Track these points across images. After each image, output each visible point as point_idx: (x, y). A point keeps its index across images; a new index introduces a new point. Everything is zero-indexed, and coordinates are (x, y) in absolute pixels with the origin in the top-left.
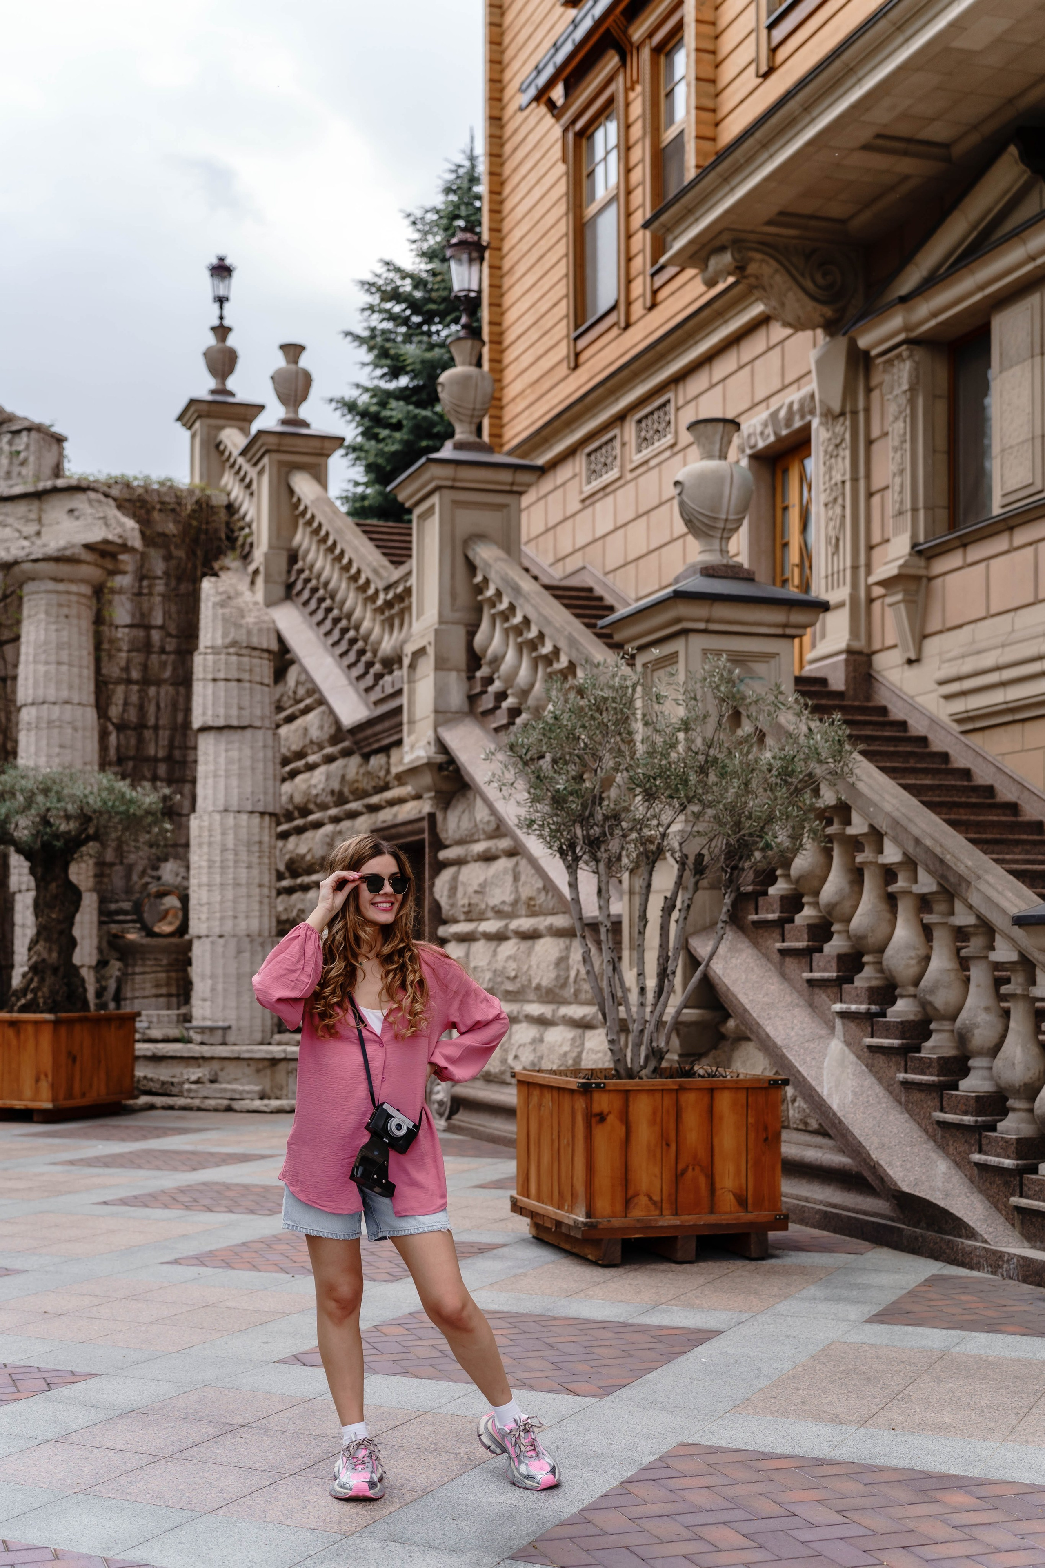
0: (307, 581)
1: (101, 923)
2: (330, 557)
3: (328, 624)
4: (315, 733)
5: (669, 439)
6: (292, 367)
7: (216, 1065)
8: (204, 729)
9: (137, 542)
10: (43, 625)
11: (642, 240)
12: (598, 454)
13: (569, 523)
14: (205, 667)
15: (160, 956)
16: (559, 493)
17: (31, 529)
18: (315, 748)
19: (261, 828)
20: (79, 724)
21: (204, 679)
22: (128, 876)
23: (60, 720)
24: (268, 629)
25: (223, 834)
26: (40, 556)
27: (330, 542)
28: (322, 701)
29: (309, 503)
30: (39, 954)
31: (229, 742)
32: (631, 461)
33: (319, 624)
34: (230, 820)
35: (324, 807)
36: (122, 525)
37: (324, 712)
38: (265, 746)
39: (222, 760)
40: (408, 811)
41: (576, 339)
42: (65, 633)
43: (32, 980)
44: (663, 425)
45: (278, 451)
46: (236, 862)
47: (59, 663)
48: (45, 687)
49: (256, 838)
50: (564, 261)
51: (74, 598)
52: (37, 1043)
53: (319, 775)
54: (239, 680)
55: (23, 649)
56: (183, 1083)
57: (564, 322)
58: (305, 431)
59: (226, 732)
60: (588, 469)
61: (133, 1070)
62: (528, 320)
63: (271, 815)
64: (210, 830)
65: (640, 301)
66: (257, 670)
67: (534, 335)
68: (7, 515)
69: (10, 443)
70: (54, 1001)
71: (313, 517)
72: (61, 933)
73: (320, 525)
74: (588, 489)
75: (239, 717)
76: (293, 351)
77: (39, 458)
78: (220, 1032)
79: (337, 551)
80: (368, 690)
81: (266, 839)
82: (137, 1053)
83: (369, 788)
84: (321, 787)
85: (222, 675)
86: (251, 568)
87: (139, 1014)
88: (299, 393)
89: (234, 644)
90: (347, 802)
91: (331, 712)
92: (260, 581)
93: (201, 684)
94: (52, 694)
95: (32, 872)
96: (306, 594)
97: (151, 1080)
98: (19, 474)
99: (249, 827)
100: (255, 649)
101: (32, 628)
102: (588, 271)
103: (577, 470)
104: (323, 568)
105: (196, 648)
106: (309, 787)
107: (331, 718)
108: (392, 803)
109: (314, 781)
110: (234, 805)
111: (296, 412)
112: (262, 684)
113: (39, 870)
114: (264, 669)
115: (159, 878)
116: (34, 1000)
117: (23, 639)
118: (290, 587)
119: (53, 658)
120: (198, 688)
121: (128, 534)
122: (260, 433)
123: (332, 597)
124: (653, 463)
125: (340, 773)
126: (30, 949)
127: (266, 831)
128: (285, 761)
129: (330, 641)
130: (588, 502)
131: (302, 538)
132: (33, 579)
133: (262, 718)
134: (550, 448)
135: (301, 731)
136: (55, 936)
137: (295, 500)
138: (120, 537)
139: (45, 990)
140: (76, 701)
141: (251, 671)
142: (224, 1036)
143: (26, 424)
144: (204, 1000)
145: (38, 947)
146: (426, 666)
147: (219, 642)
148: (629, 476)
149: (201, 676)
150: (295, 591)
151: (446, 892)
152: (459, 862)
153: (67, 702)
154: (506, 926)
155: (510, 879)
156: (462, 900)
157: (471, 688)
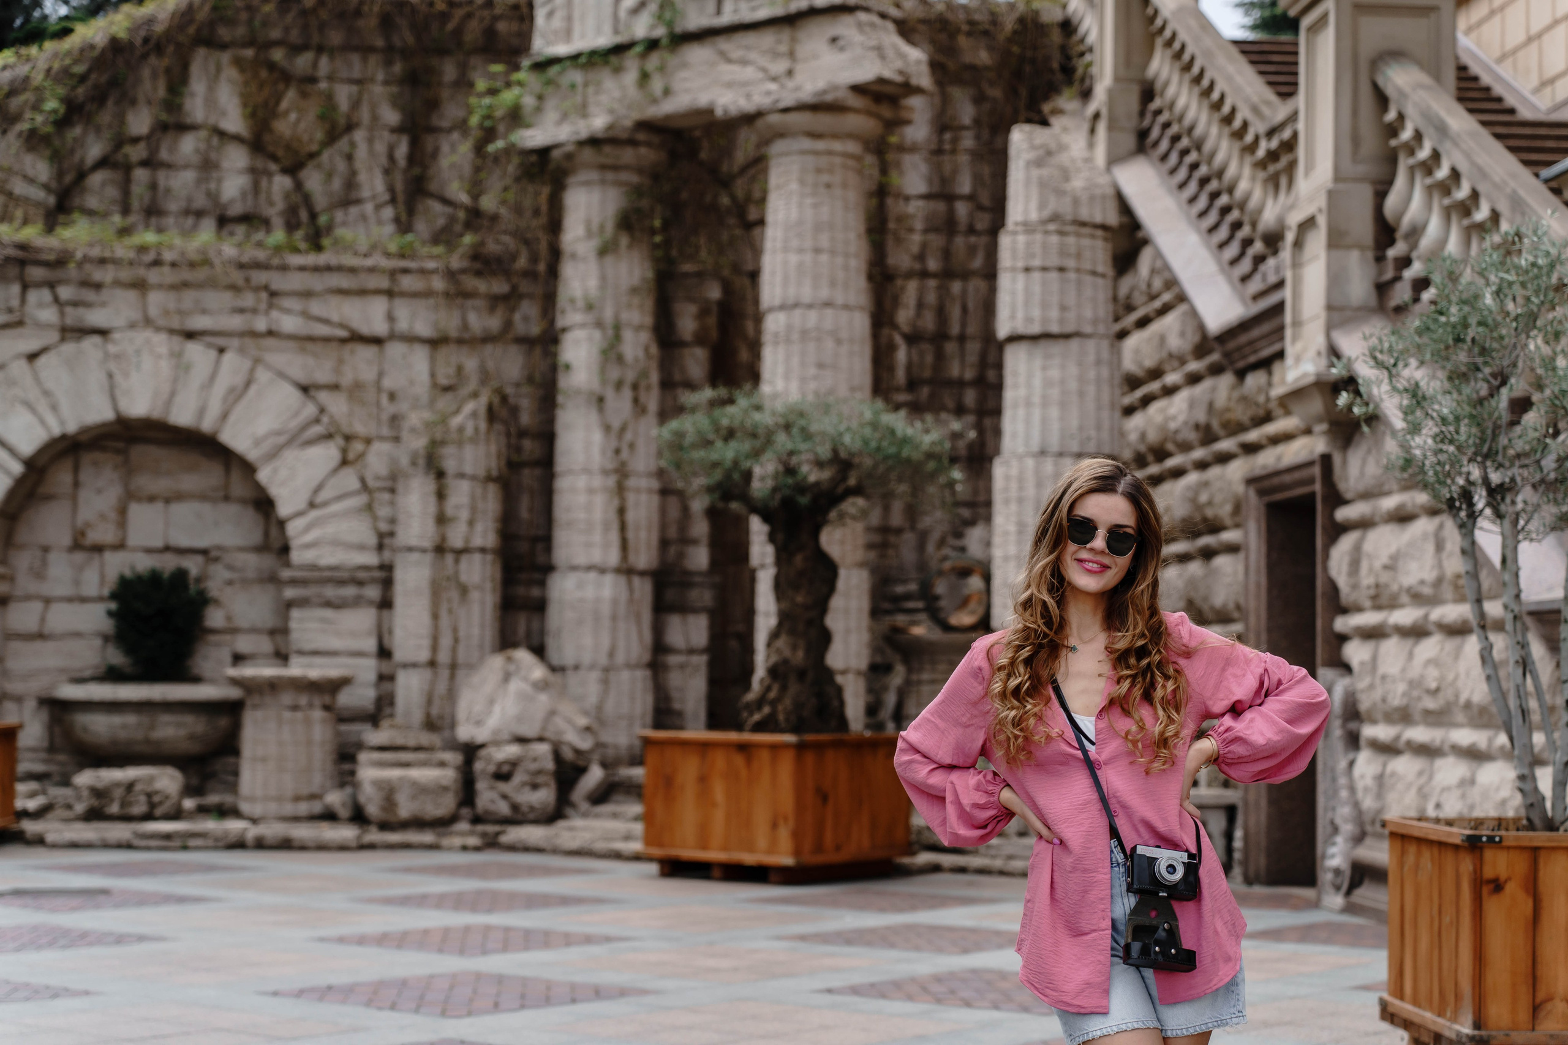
0: (1166, 126)
1: (875, 613)
2: (1196, 91)
3: (1193, 186)
4: (1174, 343)
8: (1013, 339)
9: (925, 81)
10: (796, 199)
14: (1015, 251)
17: (780, 67)
18: (1175, 364)
20: (844, 335)
21: (1013, 269)
22: (921, 546)
23: (818, 329)
24: (1104, 196)
25: (1038, 485)
26: (791, 104)
27: (1196, 70)
28: (1181, 299)
29: (1169, 15)
30: (778, 651)
31: (1045, 356)
33: (1181, 186)
34: (1048, 463)
35: (1186, 447)
36: (902, 56)
37: (1183, 314)
38: (1098, 362)
39: (1037, 382)
40: (1295, 452)
42: (825, 209)
43: (772, 686)
47: (817, 251)
48: (798, 285)
51: (837, 161)
52: (774, 776)
53: (1179, 402)
54: (1061, 269)
55: (770, 232)
59: (1042, 343)
61: (908, 816)
64: (1019, 481)
66: (1087, 254)
70: (798, 717)
71: (1174, 35)
72: (810, 623)
73: (1183, 46)
75: (1061, 321)
79: (1206, 82)
80: (1244, 279)
83: (1244, 419)
85: (1037, 262)
86: (1091, 110)
89: (1054, 218)
90: (1216, 439)
91: (1194, 313)
92: (1102, 128)
94: (806, 294)
96: (1164, 145)
100: (1084, 224)
101: (781, 204)
105: (1002, 224)
107: (1195, 320)
108: (1275, 440)
109: (1172, 411)
110: (1054, 444)
112: (1095, 274)
114: (1098, 253)
115: (963, 549)
117: (770, 218)
118: (1142, 135)
119: (808, 244)
121: (913, 69)
123: (1199, 147)
125: (1208, 398)
129: (1195, 209)
131: (1159, 66)
132: (782, 136)
133: (1095, 322)
135: (1156, 340)
136: (802, 628)
137: (1150, 11)
138: (902, 73)
139: (788, 701)
140: (840, 302)
141: (1078, 255)
145: (778, 643)
146: (1317, 243)
147: (1034, 216)
149: (1008, 262)
150: (1149, 142)
151: (1345, 568)
152: (1365, 524)
153: (828, 304)
154: (1426, 616)
155: (1430, 547)
156: (1367, 580)
157: (1380, 273)
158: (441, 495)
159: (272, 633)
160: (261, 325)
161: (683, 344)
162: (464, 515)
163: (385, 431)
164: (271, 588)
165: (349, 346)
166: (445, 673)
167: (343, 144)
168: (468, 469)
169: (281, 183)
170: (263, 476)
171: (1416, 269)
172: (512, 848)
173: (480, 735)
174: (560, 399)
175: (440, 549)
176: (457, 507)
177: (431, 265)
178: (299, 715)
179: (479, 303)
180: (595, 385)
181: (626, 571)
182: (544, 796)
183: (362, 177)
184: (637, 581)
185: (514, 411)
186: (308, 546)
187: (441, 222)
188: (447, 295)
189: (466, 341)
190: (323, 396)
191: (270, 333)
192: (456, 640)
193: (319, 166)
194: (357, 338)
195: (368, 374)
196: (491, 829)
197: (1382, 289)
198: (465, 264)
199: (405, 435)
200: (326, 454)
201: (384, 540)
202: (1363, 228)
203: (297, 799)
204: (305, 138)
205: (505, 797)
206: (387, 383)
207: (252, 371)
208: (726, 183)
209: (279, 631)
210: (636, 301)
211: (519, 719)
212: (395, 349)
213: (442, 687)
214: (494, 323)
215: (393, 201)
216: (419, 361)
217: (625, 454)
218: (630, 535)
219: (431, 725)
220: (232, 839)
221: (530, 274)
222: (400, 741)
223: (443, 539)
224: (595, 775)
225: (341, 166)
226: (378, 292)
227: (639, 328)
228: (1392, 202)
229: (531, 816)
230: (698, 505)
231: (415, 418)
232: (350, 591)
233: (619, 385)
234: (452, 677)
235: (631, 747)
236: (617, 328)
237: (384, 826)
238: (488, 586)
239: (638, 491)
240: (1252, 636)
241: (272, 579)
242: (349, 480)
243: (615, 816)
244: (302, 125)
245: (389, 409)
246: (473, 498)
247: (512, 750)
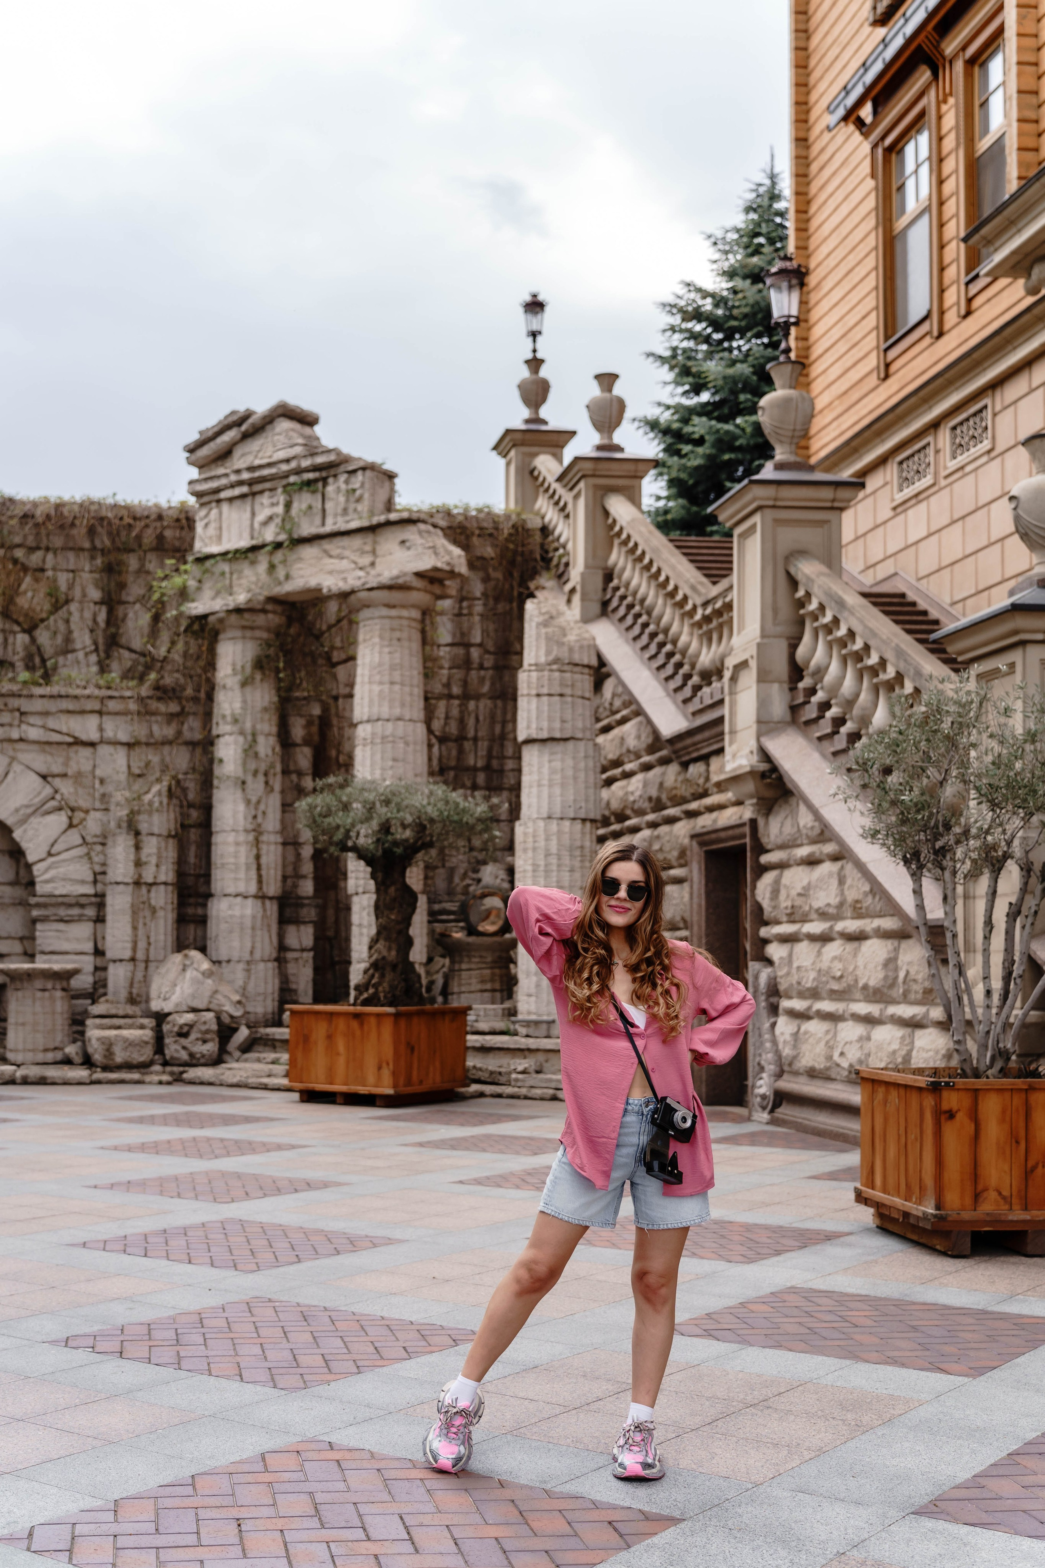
0: (623, 598)
1: (430, 923)
2: (646, 575)
3: (645, 639)
4: (632, 743)
5: (986, 445)
6: (607, 395)
7: (541, 1057)
8: (529, 741)
9: (462, 568)
10: (377, 648)
11: (955, 251)
12: (910, 462)
13: (881, 530)
14: (529, 683)
15: (484, 954)
16: (870, 500)
17: (366, 560)
18: (632, 757)
19: (583, 833)
20: (410, 739)
21: (528, 695)
22: (450, 879)
23: (393, 735)
24: (589, 646)
25: (547, 839)
26: (374, 585)
27: (646, 561)
28: (639, 712)
29: (624, 524)
30: (379, 952)
31: (552, 754)
32: (945, 468)
33: (636, 638)
34: (554, 826)
35: (641, 813)
36: (449, 553)
37: (641, 723)
38: (586, 757)
39: (546, 770)
40: (728, 817)
41: (886, 350)
42: (397, 655)
43: (373, 976)
44: (980, 431)
45: (593, 476)
46: (559, 866)
47: (392, 683)
48: (380, 706)
49: (578, 843)
50: (874, 274)
51: (405, 622)
52: (379, 1034)
53: (636, 783)
54: (561, 695)
55: (359, 671)
56: (510, 1073)
57: (874, 333)
58: (618, 455)
59: (549, 744)
60: (900, 477)
61: (464, 1061)
62: (836, 333)
63: (593, 821)
64: (534, 836)
65: (955, 309)
66: (579, 684)
67: (842, 347)
68: (344, 548)
69: (347, 482)
70: (394, 996)
71: (629, 537)
72: (399, 932)
73: (636, 545)
74: (900, 497)
75: (561, 730)
76: (607, 380)
77: (373, 495)
78: (544, 1026)
79: (654, 569)
80: (686, 701)
81: (587, 844)
82: (469, 1044)
83: (687, 794)
84: (638, 793)
85: (545, 691)
86: (568, 587)
87: (470, 1008)
88: (614, 420)
89: (556, 661)
90: (665, 808)
91: (649, 722)
92: (577, 599)
93: (525, 699)
94: (385, 712)
95: (373, 876)
96: (622, 611)
97: (480, 1069)
98: (355, 510)
99: (571, 833)
100: (576, 665)
101: (367, 651)
102: (899, 282)
103: (888, 478)
104: (639, 586)
105: (521, 665)
106: (627, 793)
107: (649, 729)
108: (711, 809)
109: (631, 788)
110: (557, 812)
111: (610, 438)
112: (583, 698)
113: (380, 875)
114: (586, 682)
115: (479, 881)
116: (376, 994)
117: (359, 661)
118: (605, 604)
119: (386, 678)
120: (522, 703)
121: (455, 561)
122: (577, 459)
123: (649, 613)
124: (968, 469)
125: (658, 780)
126: (370, 948)
127: (588, 837)
128: (604, 770)
129: (647, 655)
130: (899, 510)
131: (617, 557)
132: (368, 606)
133: (584, 730)
134: (860, 457)
135: (617, 741)
136: (394, 936)
137: (610, 521)
138: (448, 564)
139: (385, 985)
140: (407, 717)
141: (573, 686)
142: (548, 1030)
143: (361, 464)
144: (530, 995)
145: (380, 945)
146: (749, 680)
147: (543, 659)
148: (943, 483)
149: (525, 692)
150: (610, 608)
151: (768, 895)
152: (782, 866)
153: (399, 719)
154: (831, 928)
155: (835, 882)
156: (784, 903)
157: (793, 699)
158: (138, 847)
159: (21, 939)
160: (15, 735)
161: (296, 745)
162: (154, 860)
163: (98, 805)
164: (21, 910)
165: (75, 748)
166: (142, 966)
167: (62, 613)
168: (156, 830)
169: (22, 639)
170: (17, 835)
171: (820, 696)
172: (191, 1083)
173: (167, 1007)
174: (216, 782)
175: (137, 883)
176: (149, 855)
177: (128, 693)
178: (47, 994)
179: (159, 718)
180: (240, 773)
181: (261, 897)
182: (211, 1048)
183: (76, 634)
184: (268, 903)
185: (185, 790)
186: (47, 882)
187: (129, 664)
188: (139, 713)
189: (152, 744)
190: (57, 782)
191: (21, 740)
192: (149, 944)
193: (47, 628)
194: (78, 742)
195: (86, 767)
196: (176, 1069)
197: (794, 709)
198: (151, 693)
199: (112, 807)
200: (60, 820)
201: (98, 876)
202: (781, 668)
203: (46, 1050)
204: (38, 608)
205: (184, 1048)
206: (98, 772)
207: (10, 764)
208: (318, 637)
209: (28, 938)
210: (267, 717)
211: (193, 996)
212: (104, 750)
213: (139, 975)
214: (169, 731)
215: (96, 650)
216: (120, 757)
217: (260, 820)
218: (264, 873)
219: (132, 1000)
220: (7, 1078)
221: (195, 700)
222: (113, 1011)
223: (140, 876)
224: (243, 1033)
225: (62, 627)
226: (92, 712)
227: (268, 735)
228: (801, 651)
229: (202, 1061)
230: (307, 852)
231: (119, 796)
232: (76, 911)
233: (255, 773)
234: (146, 968)
235: (265, 1014)
236: (254, 735)
237: (106, 1068)
238: (170, 907)
239: (269, 843)
240: (695, 939)
241: (23, 904)
242: (74, 837)
243: (259, 1060)
244: (35, 601)
245: (99, 789)
246: (159, 849)
247: (190, 1017)
